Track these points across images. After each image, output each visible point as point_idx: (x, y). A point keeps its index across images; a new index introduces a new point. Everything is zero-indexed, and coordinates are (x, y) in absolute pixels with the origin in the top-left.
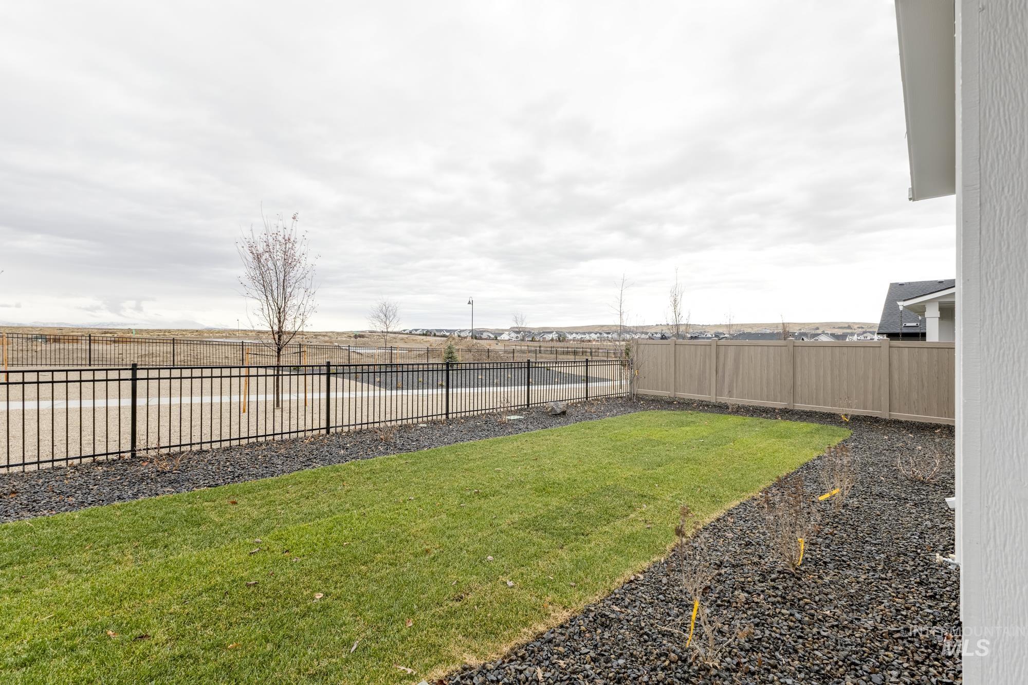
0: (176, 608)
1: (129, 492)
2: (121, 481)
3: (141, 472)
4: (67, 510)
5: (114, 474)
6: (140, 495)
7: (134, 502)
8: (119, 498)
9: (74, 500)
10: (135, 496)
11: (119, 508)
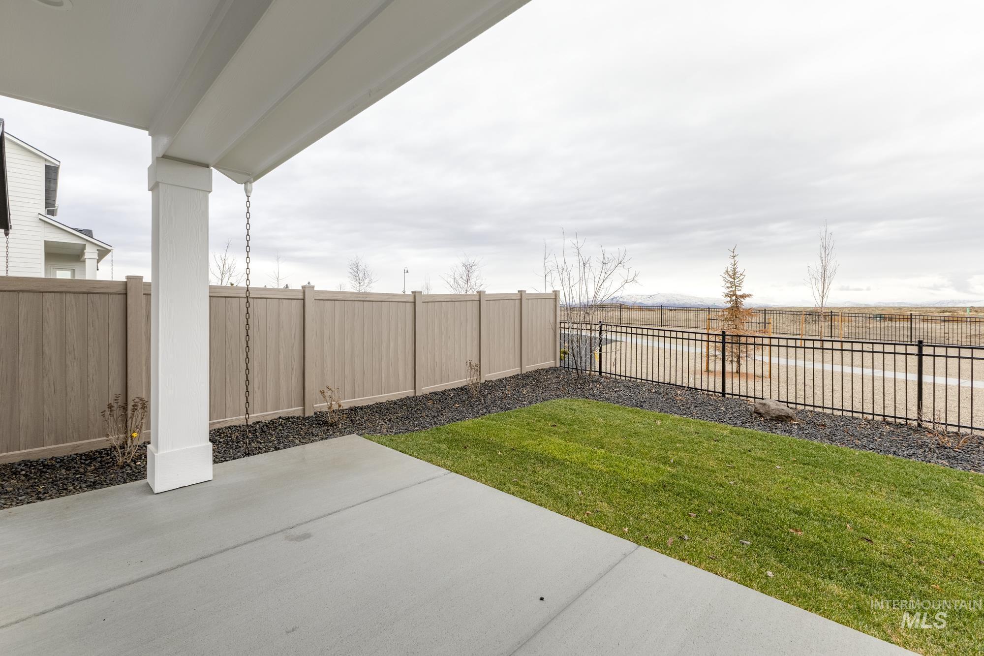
0: (901, 538)
1: (905, 452)
2: (901, 442)
3: (923, 441)
4: (852, 447)
5: (898, 435)
6: (913, 457)
7: (905, 460)
8: (895, 453)
9: (860, 442)
10: (909, 456)
11: (891, 460)
